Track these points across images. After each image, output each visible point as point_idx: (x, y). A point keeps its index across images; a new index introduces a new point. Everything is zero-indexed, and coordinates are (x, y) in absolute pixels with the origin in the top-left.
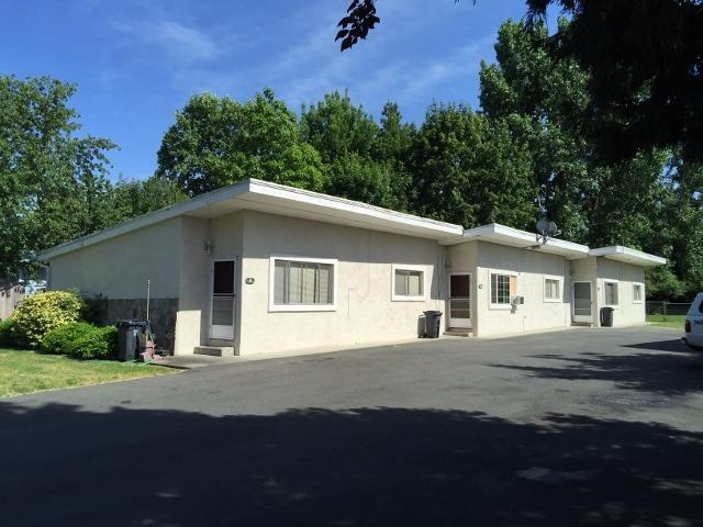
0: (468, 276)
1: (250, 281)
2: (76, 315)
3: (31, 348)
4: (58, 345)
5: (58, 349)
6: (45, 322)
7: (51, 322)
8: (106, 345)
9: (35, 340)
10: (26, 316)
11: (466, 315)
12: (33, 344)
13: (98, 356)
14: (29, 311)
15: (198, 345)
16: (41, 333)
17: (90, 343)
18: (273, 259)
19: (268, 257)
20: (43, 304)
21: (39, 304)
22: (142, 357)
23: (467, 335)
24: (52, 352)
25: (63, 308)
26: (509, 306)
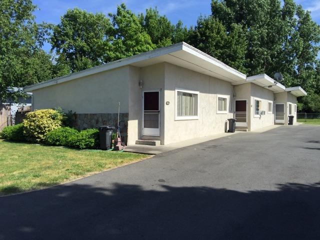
0: (245, 101)
1: (168, 103)
2: (60, 122)
3: (36, 142)
4: (57, 140)
5: (58, 143)
6: (45, 127)
7: (48, 127)
8: (93, 140)
9: (39, 138)
10: (33, 124)
11: (244, 121)
12: (38, 140)
13: (88, 147)
14: (34, 121)
15: (137, 139)
16: (43, 133)
17: (83, 139)
18: (176, 91)
19: (174, 90)
20: (42, 117)
21: (40, 116)
22: (118, 147)
23: (246, 131)
24: (54, 145)
25: (53, 119)
26: (258, 116)
